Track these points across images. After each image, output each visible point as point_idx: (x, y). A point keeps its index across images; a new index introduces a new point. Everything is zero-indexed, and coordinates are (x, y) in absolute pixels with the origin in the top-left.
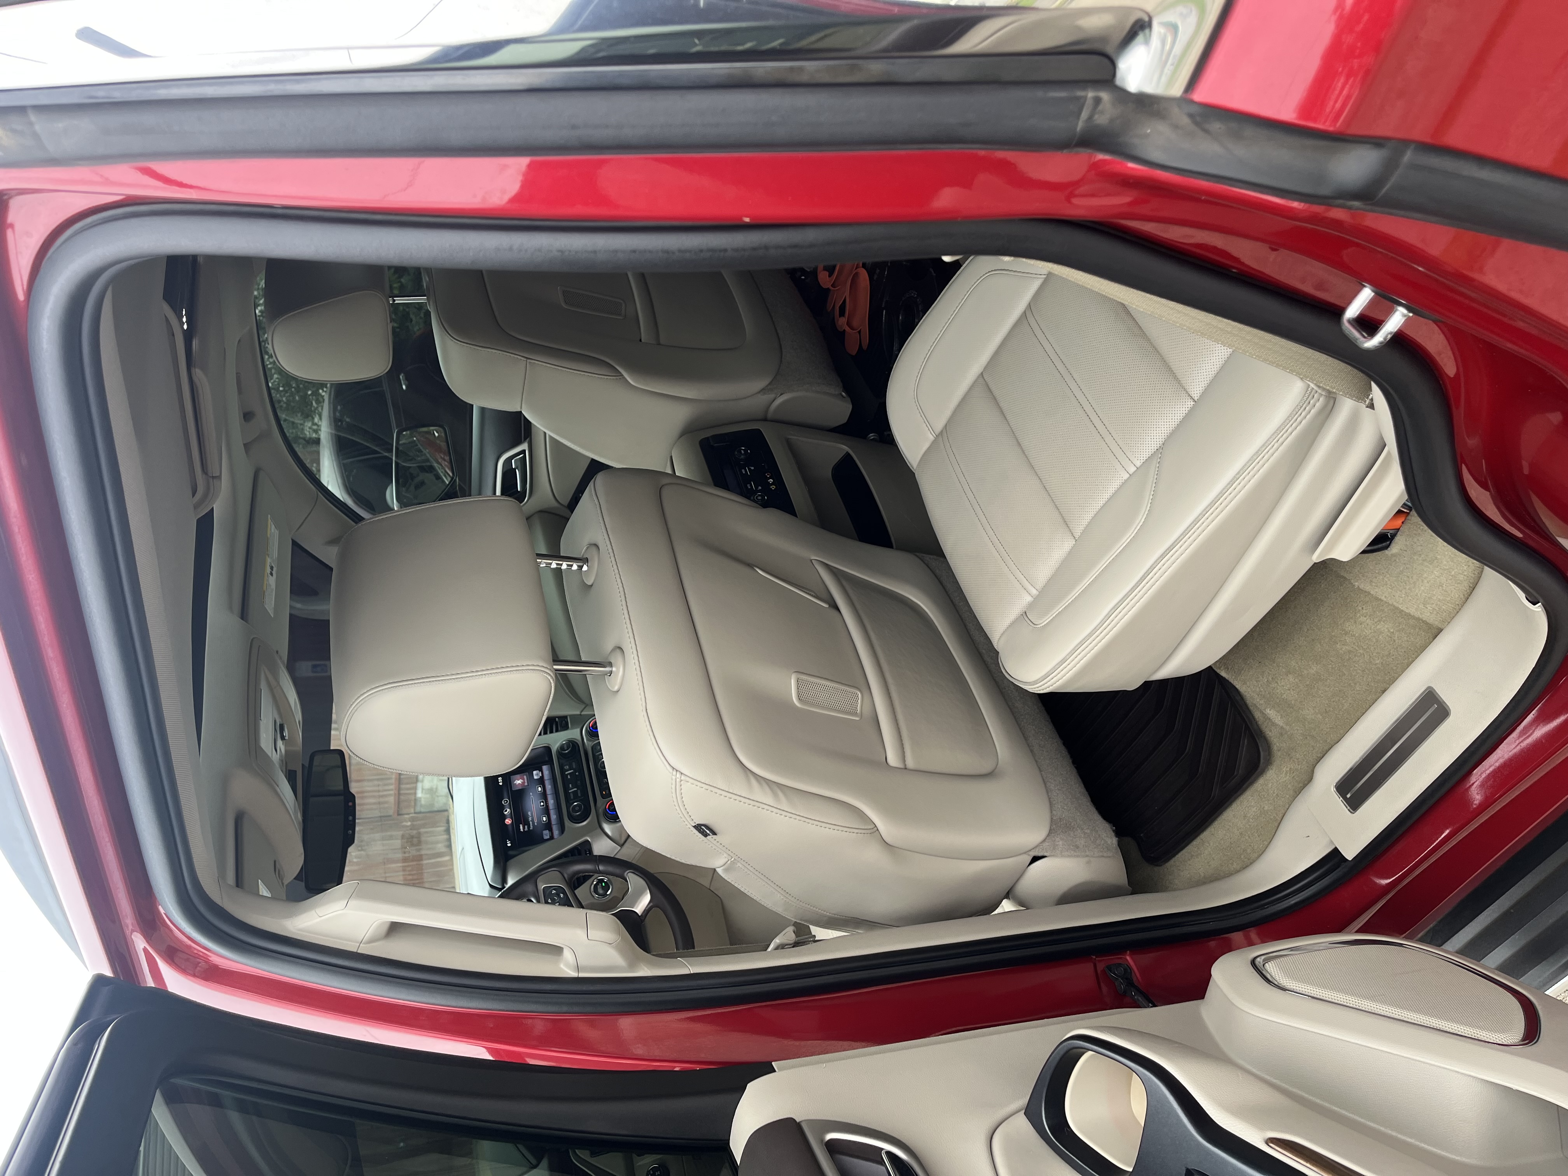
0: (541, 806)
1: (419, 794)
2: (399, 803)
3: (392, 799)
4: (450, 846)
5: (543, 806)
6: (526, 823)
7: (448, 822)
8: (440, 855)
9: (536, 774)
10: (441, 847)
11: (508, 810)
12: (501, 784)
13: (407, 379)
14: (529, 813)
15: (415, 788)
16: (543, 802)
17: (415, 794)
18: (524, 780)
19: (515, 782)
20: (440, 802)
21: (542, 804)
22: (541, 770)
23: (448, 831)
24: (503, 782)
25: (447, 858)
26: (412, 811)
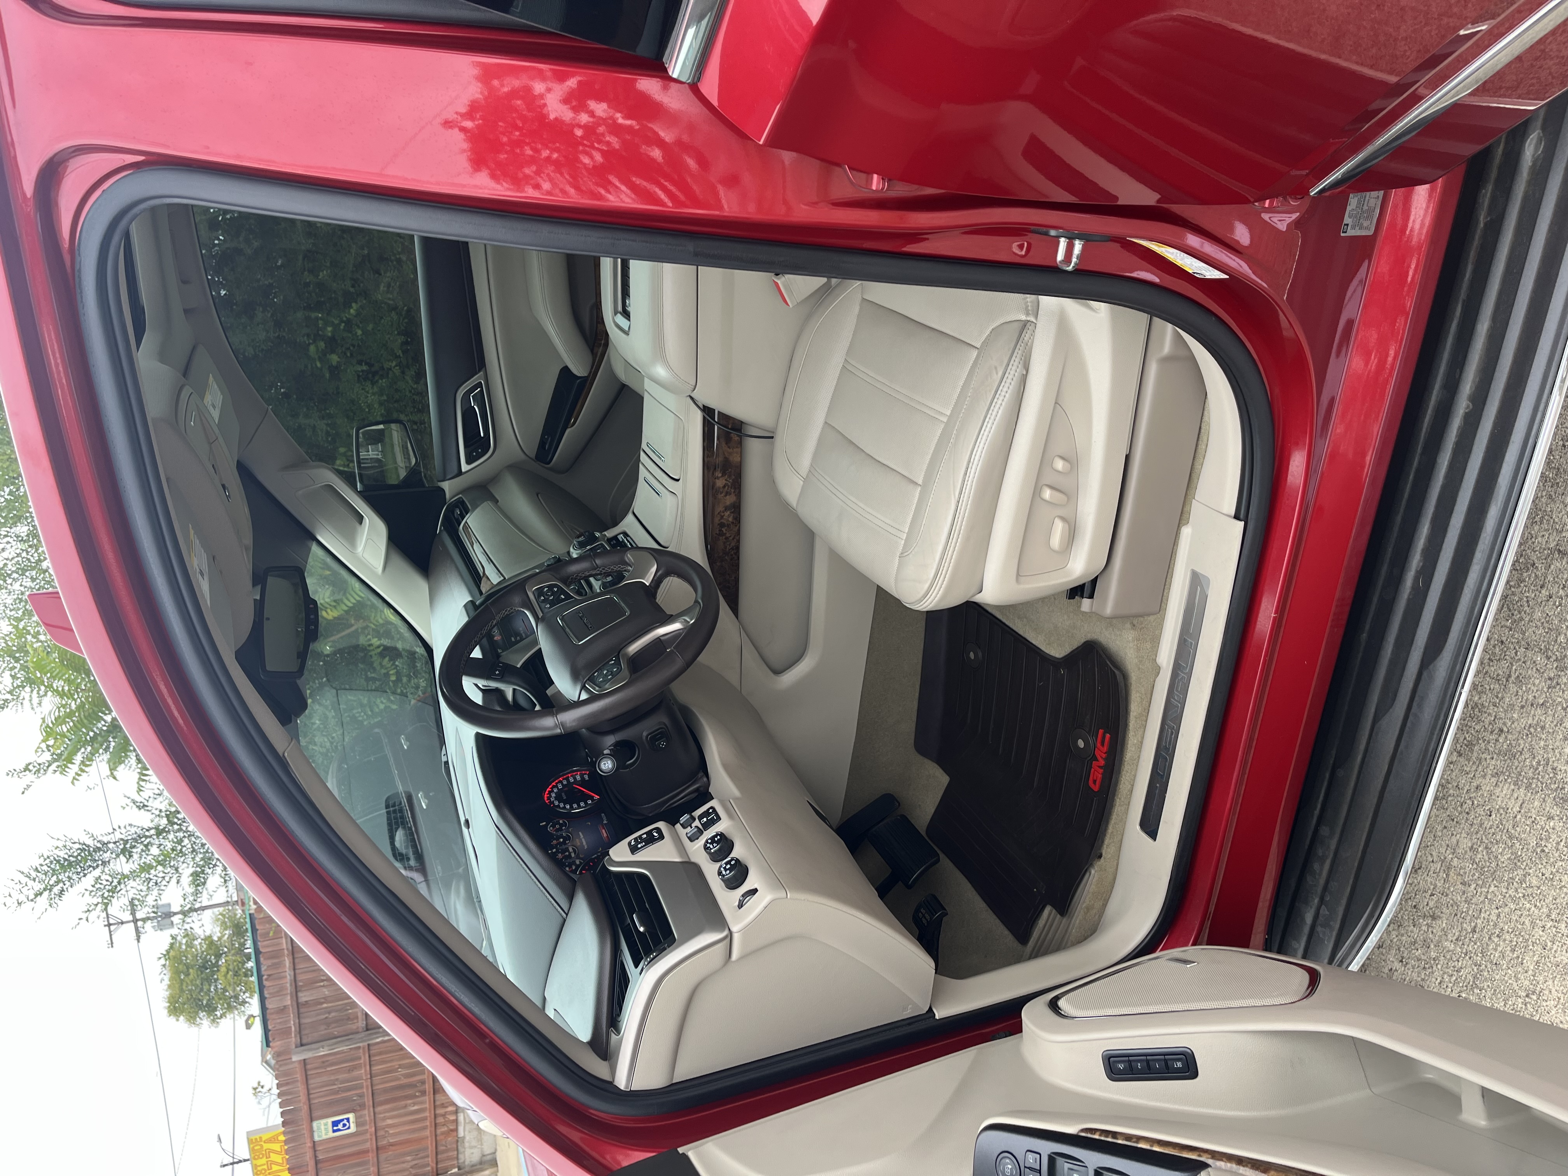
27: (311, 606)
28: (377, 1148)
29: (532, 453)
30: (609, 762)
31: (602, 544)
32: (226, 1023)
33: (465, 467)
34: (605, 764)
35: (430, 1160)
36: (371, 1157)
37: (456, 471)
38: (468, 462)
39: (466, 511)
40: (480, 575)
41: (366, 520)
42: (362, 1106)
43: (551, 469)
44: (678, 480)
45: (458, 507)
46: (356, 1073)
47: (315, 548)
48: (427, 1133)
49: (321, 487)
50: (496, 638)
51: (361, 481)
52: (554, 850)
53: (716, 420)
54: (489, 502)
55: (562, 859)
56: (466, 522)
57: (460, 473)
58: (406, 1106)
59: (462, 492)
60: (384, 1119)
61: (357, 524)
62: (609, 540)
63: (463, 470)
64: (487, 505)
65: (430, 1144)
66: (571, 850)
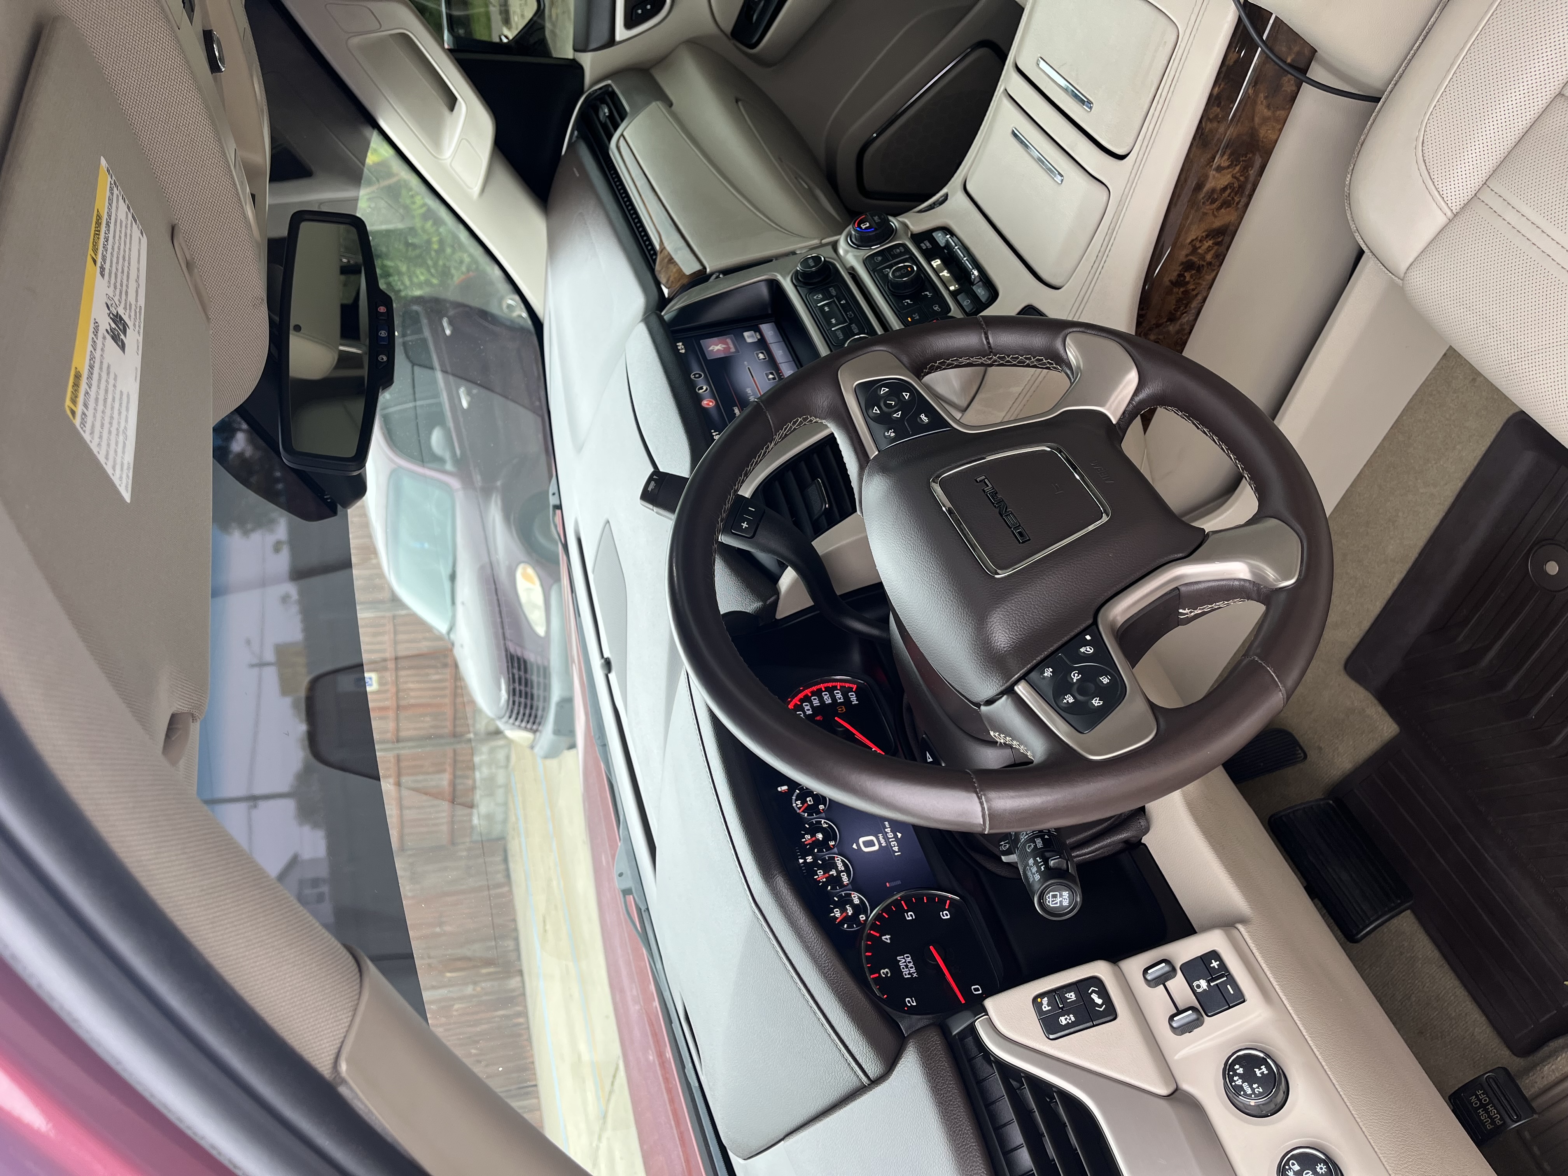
0: (769, 379)
1: (475, 821)
2: (452, 832)
3: (445, 828)
4: (508, 876)
5: (774, 379)
6: (743, 403)
7: (505, 851)
8: (499, 886)
9: (750, 337)
10: (500, 877)
11: (705, 388)
12: (683, 351)
13: (450, 323)
14: (749, 391)
15: (471, 815)
16: (772, 373)
17: (471, 821)
18: (727, 344)
19: (711, 348)
20: (497, 830)
21: (771, 376)
22: (758, 330)
23: (506, 860)
24: (685, 348)
25: (506, 889)
26: (468, 840)
27: (382, 309)
28: (398, 708)
29: (728, 25)
30: (1066, 894)
31: (904, 245)
32: (256, 537)
33: (621, 32)
34: (1054, 896)
35: (449, 724)
36: (391, 714)
37: (605, 37)
38: (630, 23)
39: (618, 116)
40: (653, 248)
41: (462, 106)
42: (385, 669)
43: (756, 59)
44: (1121, 157)
45: (603, 101)
46: (380, 638)
47: (376, 142)
48: (447, 700)
49: (391, 35)
50: (705, 403)
51: (451, 30)
52: (809, 859)
53: (1264, 38)
54: (658, 103)
55: (825, 884)
56: (622, 135)
57: (611, 42)
58: (428, 675)
59: (613, 74)
60: (406, 683)
61: (446, 111)
62: (917, 238)
63: (618, 38)
64: (656, 107)
65: (449, 711)
66: (841, 867)
